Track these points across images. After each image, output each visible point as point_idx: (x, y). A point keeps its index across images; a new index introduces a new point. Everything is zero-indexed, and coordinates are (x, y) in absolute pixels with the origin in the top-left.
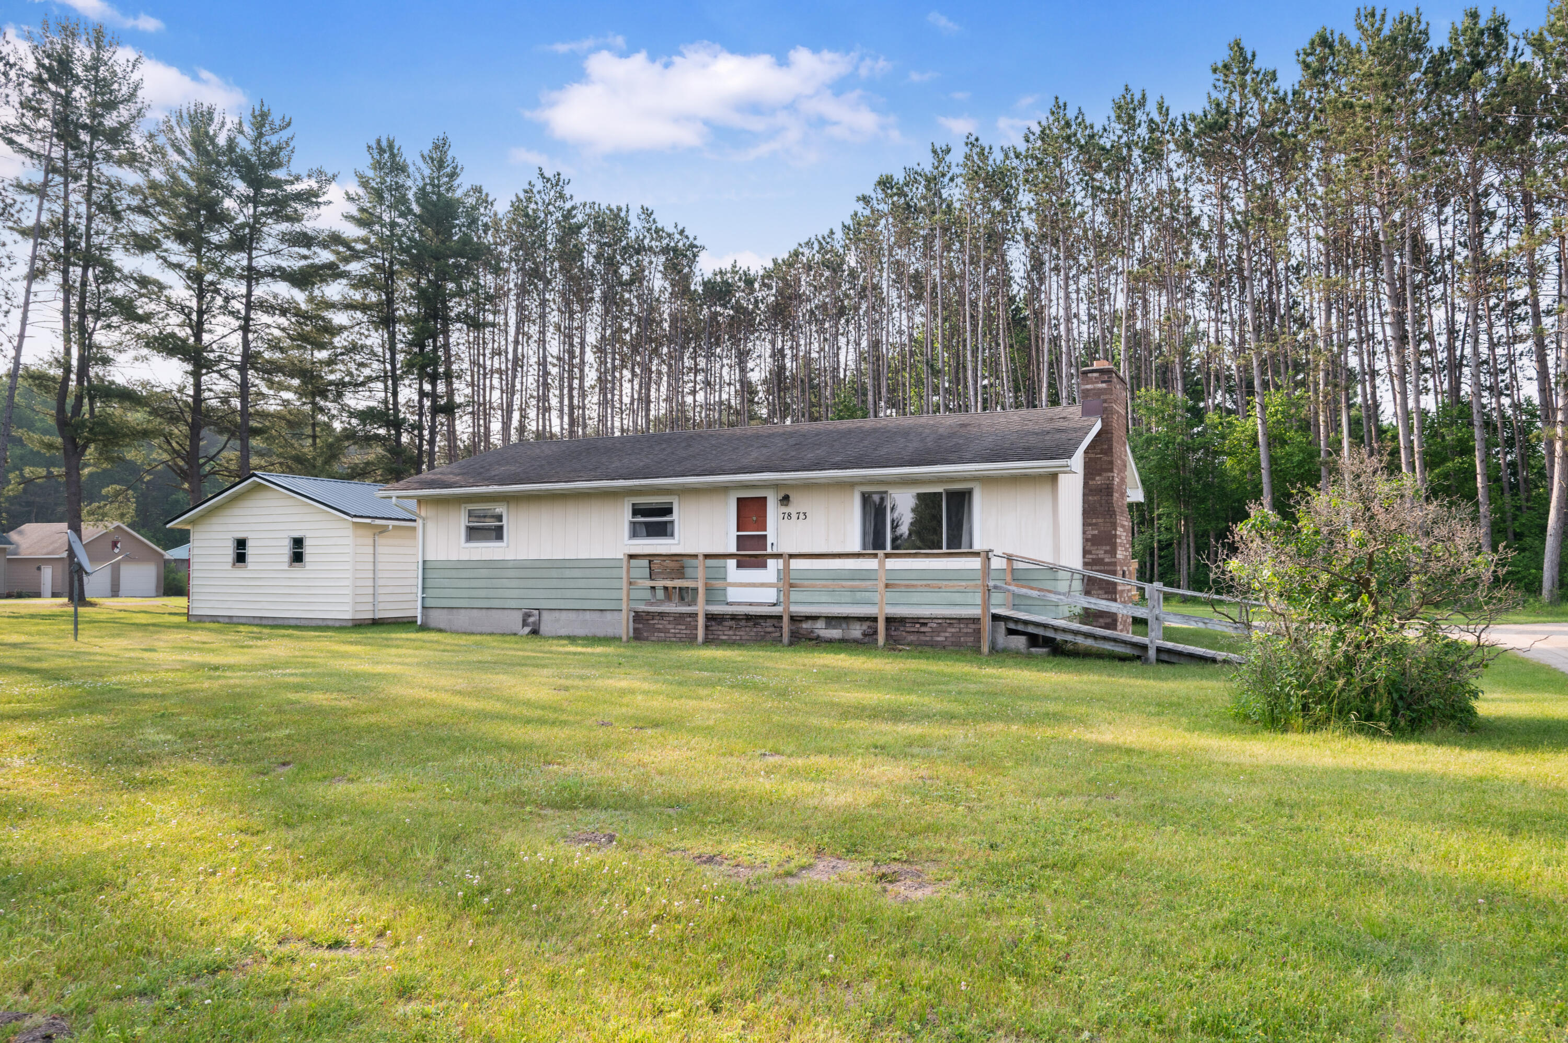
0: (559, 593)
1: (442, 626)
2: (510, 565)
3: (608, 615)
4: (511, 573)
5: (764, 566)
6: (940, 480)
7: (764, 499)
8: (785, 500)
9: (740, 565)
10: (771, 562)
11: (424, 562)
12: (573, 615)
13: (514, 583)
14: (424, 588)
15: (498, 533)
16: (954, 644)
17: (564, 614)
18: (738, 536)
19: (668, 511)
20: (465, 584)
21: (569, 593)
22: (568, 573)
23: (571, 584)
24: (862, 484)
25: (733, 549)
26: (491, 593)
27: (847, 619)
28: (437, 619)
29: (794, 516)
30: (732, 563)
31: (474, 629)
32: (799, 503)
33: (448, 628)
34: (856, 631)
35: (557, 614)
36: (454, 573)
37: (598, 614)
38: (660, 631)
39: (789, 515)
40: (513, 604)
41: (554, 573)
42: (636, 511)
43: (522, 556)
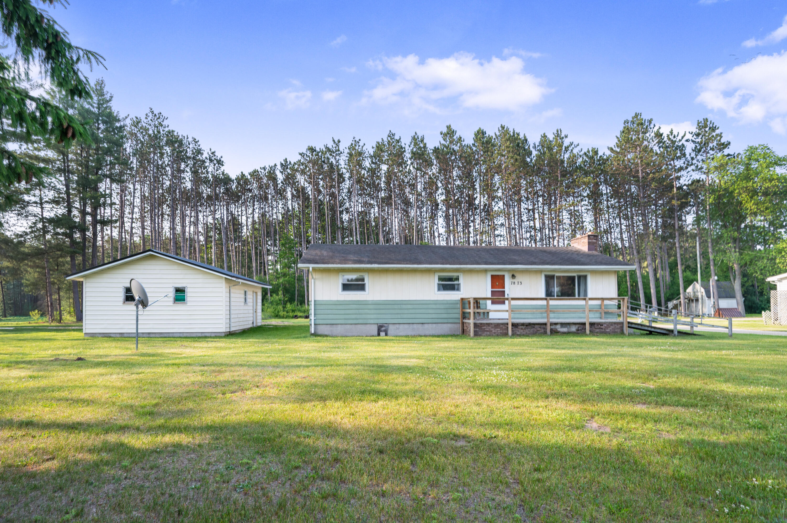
0: (399, 316)
1: (326, 333)
2: (370, 303)
3: (426, 326)
4: (371, 307)
5: (504, 303)
6: (574, 271)
7: (504, 276)
8: (513, 276)
9: (493, 303)
10: (507, 302)
11: (315, 301)
12: (406, 326)
13: (373, 312)
14: (315, 314)
15: (362, 287)
16: (613, 332)
17: (402, 326)
18: (492, 291)
19: (457, 279)
20: (343, 312)
21: (405, 316)
22: (404, 306)
23: (406, 311)
24: (545, 271)
25: (489, 295)
26: (358, 316)
27: (569, 324)
28: (322, 330)
29: (516, 283)
30: (489, 302)
31: (347, 334)
32: (519, 278)
33: (330, 334)
34: (574, 329)
35: (397, 326)
36: (334, 307)
37: (420, 325)
38: (487, 331)
39: (514, 283)
40: (372, 321)
41: (396, 307)
42: (440, 279)
43: (376, 299)
